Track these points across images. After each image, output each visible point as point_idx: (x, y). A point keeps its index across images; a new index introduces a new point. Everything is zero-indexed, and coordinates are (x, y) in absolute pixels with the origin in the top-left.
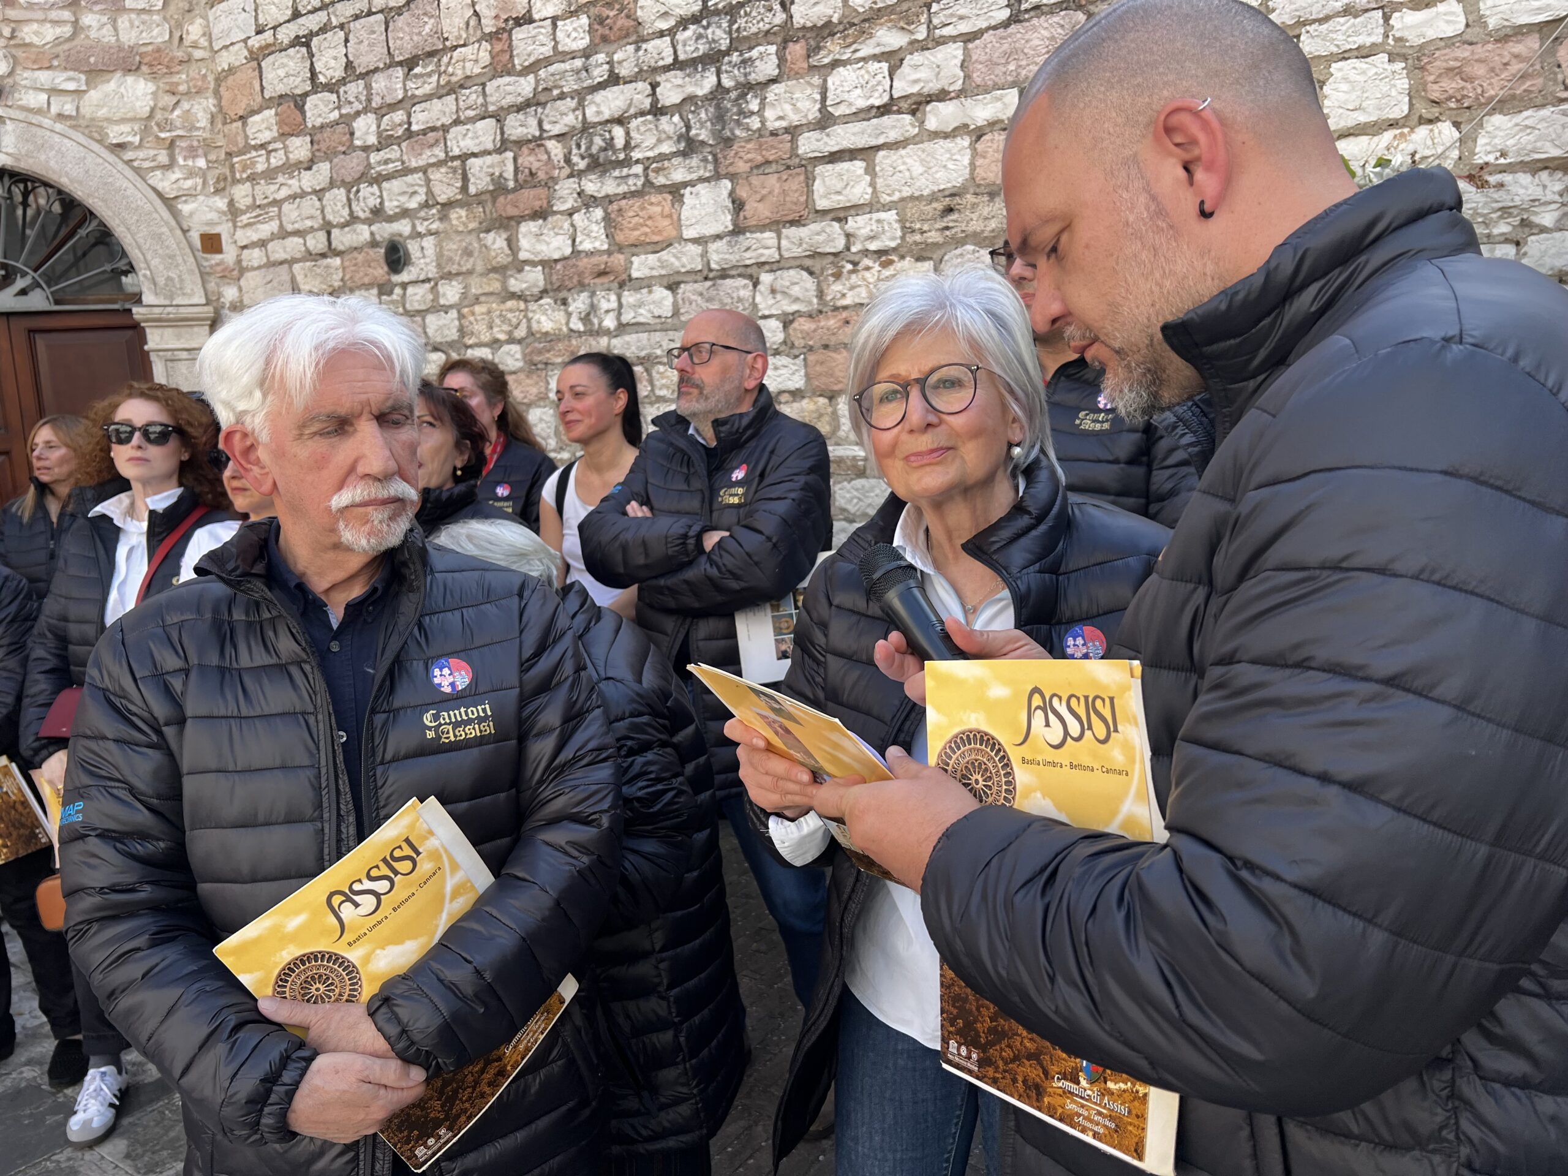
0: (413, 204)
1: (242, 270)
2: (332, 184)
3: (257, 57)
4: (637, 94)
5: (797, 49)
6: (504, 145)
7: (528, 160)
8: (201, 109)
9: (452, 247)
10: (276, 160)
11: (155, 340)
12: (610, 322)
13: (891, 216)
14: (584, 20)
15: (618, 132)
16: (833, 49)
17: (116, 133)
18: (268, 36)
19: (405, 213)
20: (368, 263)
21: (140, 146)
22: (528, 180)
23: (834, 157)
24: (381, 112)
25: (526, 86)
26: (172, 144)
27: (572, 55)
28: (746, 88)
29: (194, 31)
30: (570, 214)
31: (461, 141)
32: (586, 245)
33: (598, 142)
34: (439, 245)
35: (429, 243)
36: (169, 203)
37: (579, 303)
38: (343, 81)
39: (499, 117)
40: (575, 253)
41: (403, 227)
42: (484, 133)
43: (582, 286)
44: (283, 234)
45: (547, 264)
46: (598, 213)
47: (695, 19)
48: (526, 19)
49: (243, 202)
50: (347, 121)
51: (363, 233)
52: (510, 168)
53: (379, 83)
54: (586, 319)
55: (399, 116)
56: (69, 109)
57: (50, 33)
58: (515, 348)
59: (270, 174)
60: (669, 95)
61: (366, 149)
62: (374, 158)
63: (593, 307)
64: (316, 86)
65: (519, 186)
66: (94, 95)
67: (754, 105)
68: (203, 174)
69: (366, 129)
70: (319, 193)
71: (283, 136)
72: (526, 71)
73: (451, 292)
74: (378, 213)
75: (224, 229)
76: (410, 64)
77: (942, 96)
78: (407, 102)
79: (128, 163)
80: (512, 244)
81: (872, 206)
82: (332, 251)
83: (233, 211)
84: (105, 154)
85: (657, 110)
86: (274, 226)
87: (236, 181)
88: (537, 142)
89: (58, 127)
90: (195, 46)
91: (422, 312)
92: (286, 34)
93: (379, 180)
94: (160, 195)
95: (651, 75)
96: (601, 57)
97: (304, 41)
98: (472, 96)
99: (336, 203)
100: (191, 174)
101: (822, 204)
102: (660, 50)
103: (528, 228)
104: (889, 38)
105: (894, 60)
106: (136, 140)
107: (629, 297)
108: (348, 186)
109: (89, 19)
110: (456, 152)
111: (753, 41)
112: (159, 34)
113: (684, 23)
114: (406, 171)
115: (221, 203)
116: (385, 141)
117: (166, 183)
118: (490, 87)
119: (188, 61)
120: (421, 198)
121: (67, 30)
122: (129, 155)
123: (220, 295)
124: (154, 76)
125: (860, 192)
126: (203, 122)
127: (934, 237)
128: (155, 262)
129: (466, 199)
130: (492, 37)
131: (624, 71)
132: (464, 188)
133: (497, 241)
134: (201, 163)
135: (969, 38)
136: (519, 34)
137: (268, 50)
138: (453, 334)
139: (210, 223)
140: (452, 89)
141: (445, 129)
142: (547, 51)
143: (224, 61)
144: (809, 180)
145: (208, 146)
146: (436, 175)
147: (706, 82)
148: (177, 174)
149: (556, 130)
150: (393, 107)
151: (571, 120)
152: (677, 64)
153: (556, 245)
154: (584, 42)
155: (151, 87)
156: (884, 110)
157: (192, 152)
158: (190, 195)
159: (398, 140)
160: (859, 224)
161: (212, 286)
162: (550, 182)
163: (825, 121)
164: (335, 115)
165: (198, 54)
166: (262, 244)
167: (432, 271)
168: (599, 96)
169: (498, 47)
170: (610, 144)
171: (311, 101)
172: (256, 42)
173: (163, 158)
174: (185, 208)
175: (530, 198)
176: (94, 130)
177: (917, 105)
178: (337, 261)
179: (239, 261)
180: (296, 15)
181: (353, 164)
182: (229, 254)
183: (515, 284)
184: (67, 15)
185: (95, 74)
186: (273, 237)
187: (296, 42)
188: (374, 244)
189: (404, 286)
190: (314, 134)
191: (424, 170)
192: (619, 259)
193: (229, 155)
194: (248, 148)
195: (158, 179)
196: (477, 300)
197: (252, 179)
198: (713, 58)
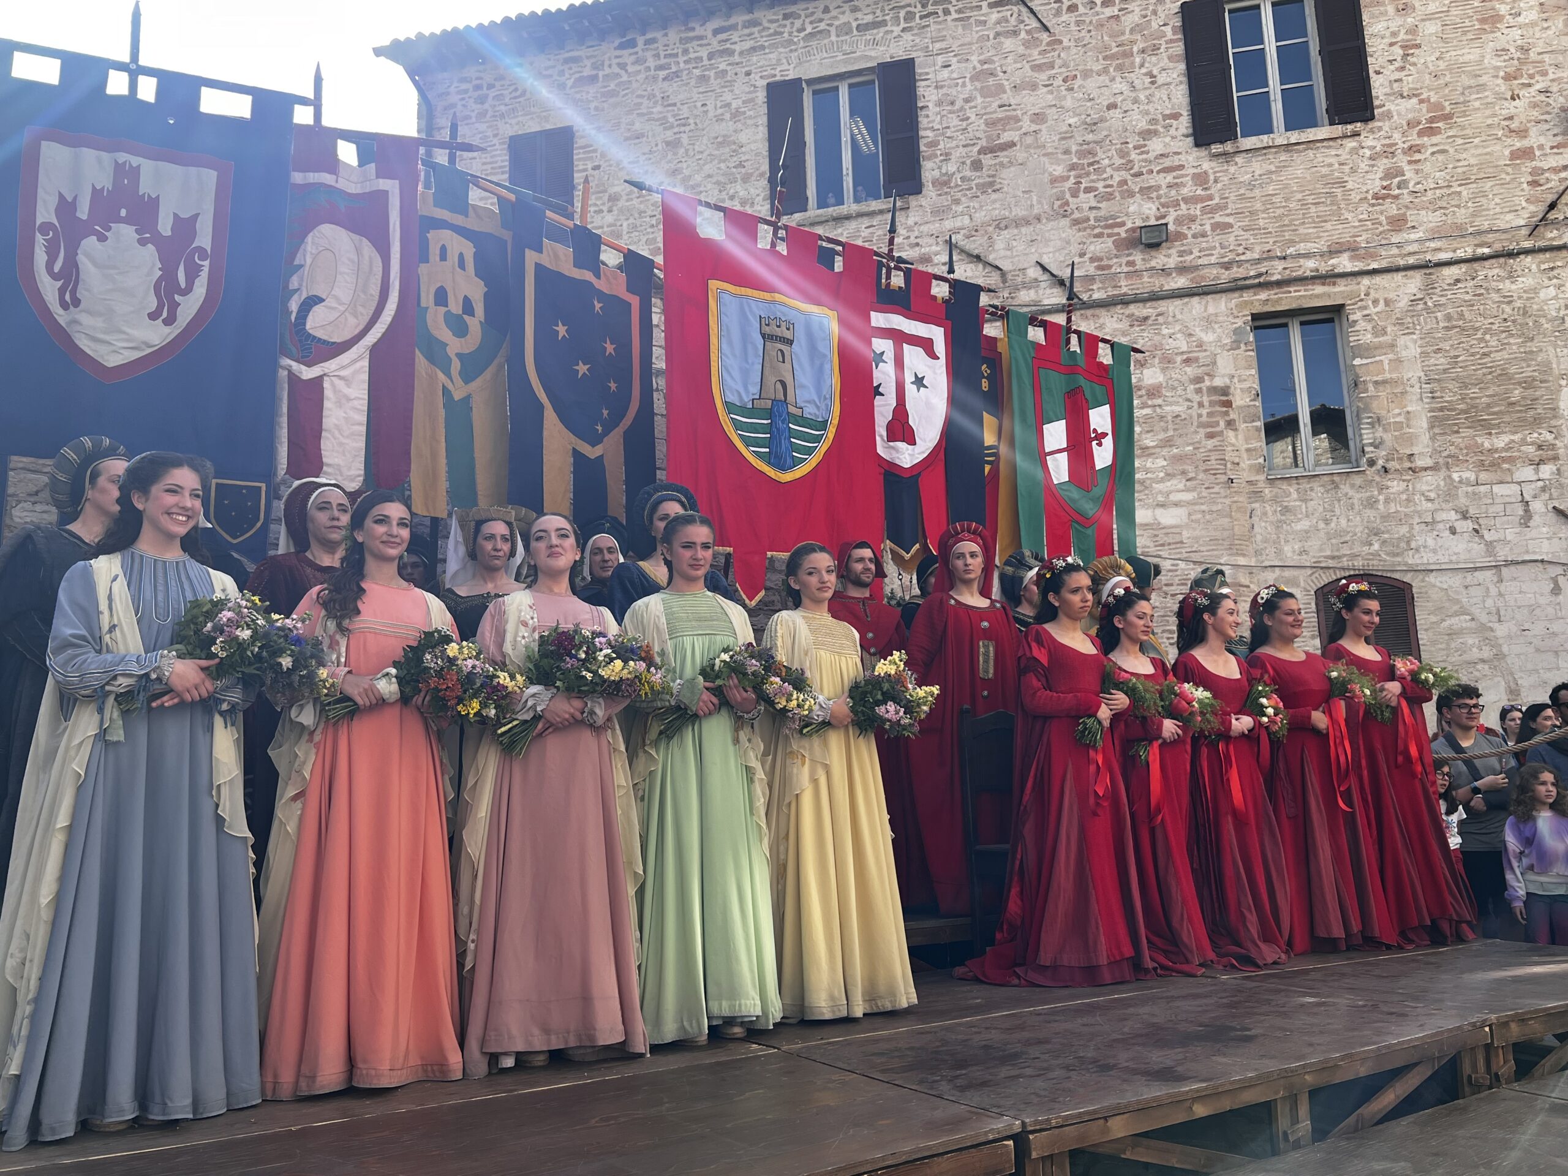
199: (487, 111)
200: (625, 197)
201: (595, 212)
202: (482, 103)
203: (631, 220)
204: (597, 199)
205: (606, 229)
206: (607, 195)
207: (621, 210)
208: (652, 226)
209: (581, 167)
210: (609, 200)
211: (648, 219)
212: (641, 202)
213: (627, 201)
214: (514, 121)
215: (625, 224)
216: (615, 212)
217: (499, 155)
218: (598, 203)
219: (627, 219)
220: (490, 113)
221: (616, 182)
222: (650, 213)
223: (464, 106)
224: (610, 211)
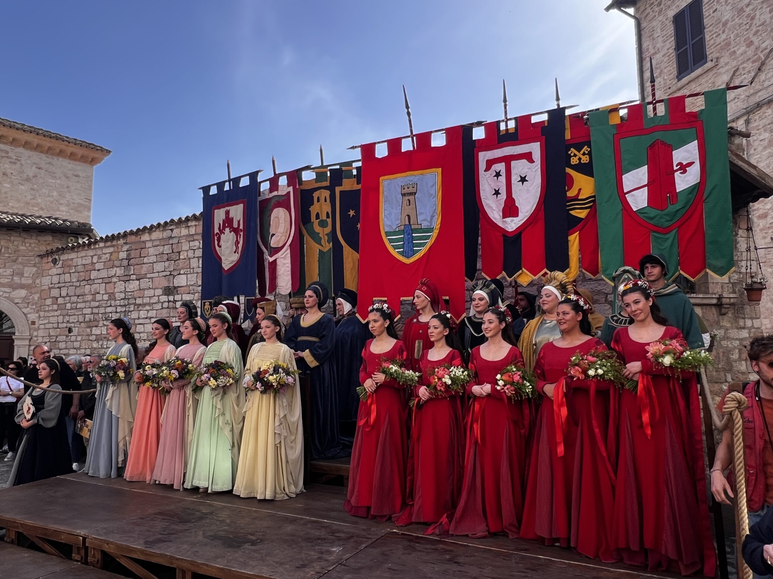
0: (75, 321)
1: (39, 329)
2: (60, 315)
3: (50, 289)
4: (113, 309)
5: (136, 307)
6: (92, 313)
7: (96, 317)
8: (36, 297)
9: (81, 330)
10: (50, 308)
11: (16, 343)
12: (105, 347)
13: (146, 334)
14: (107, 295)
15: (110, 314)
16: (140, 308)
17: (16, 301)
18: (53, 285)
19: (73, 323)
20: (65, 331)
21: (22, 303)
22: (95, 320)
23: (140, 324)
24: (72, 303)
25: (97, 304)
26: (29, 303)
27: (105, 300)
28: (129, 311)
29: (38, 281)
30: (101, 327)
31: (85, 311)
32: (103, 333)
33: (107, 316)
34: (78, 329)
35: (77, 329)
36: (25, 315)
37: (100, 343)
38: (66, 297)
39: (92, 308)
40: (101, 334)
41: (73, 325)
42: (89, 311)
43: (101, 340)
44: (49, 323)
45: (96, 335)
46: (106, 327)
47: (123, 299)
48: (99, 293)
49: (42, 316)
50: (65, 304)
51: (65, 325)
52: (92, 318)
53: (72, 298)
54: (101, 346)
55: (75, 305)
56: (7, 295)
57: (7, 280)
58: (89, 350)
59: (48, 311)
60: (118, 310)
61: (68, 309)
62: (69, 311)
63: (103, 344)
64: (61, 296)
65: (94, 321)
66: (13, 293)
67: (130, 314)
68: (34, 309)
69: (68, 306)
70: (58, 316)
71: (52, 304)
72: (98, 301)
73: (79, 338)
74: (68, 322)
75: (37, 321)
76: (78, 296)
77: (153, 318)
78: (77, 303)
79: (18, 307)
80: (91, 331)
81: (144, 332)
82: (58, 328)
83: (39, 317)
84: (14, 305)
85: (116, 312)
86: (47, 321)
87: (41, 311)
88: (98, 314)
89: (4, 299)
90: (38, 284)
91: (73, 341)
92: (57, 286)
93: (70, 316)
94: (23, 313)
95: (116, 306)
96: (109, 302)
97: (60, 288)
98: (88, 304)
99: (61, 319)
100: (31, 309)
101: (137, 331)
102: (118, 303)
103: (94, 328)
104: (148, 308)
105: (148, 311)
106: (21, 302)
107: (109, 342)
108: (63, 316)
109: (15, 278)
110: (84, 313)
111: (131, 304)
112: (30, 281)
113: (122, 299)
114: (75, 315)
115: (37, 315)
116: (72, 309)
117: (25, 311)
118: (92, 303)
119: (36, 287)
120: (77, 320)
121: (10, 280)
122: (18, 305)
123: (33, 334)
124: (27, 290)
125: (142, 330)
126: (36, 298)
127: (151, 338)
128: (19, 326)
129: (84, 322)
130: (93, 294)
131: (113, 305)
132: (84, 320)
133: (88, 330)
134: (34, 307)
135: (157, 310)
136: (97, 295)
137: (53, 288)
138: (78, 346)
139: (34, 319)
140: (85, 302)
141: (83, 308)
142: (101, 299)
143: (43, 288)
144: (136, 327)
145: (36, 303)
146: (80, 316)
147: (123, 309)
148: (28, 309)
149: (101, 312)
150: (74, 303)
151: (103, 311)
152: (120, 306)
153: (98, 332)
154: (107, 299)
155: (26, 292)
156: (146, 318)
157: (33, 305)
158: (30, 313)
159: (73, 309)
160: (142, 335)
161: (31, 332)
162: (98, 321)
163: (139, 318)
164: (63, 302)
165: (38, 286)
166: (44, 324)
167: (76, 334)
168: (108, 308)
169: (94, 296)
170: (109, 317)
171: (59, 299)
172: (50, 286)
173: (26, 305)
174: (29, 316)
175: (95, 323)
176: (12, 300)
177: (150, 318)
178: (59, 330)
179: (39, 327)
180: (59, 283)
181: (65, 312)
182: (36, 326)
183: (90, 338)
184: (11, 277)
185: (14, 289)
186: (47, 323)
187: (58, 288)
188: (66, 327)
189: (71, 336)
190: (59, 305)
191: (78, 315)
192: (108, 336)
193: (41, 306)
194: (45, 305)
195: (24, 310)
196: (84, 340)
197: (45, 311)
198: (125, 306)
199: (662, 9)
200: (730, 20)
201: (716, 37)
202: (660, 5)
203: (736, 32)
204: (716, 29)
205: (722, 44)
206: (721, 23)
207: (729, 29)
208: (747, 30)
209: (707, 15)
210: (723, 26)
211: (744, 27)
212: (740, 19)
213: (732, 21)
214: (674, 7)
215: (732, 36)
216: (727, 31)
217: (669, 29)
218: (717, 30)
219: (733, 33)
220: (664, 9)
221: (725, 14)
222: (745, 23)
223: (653, 11)
224: (723, 32)
